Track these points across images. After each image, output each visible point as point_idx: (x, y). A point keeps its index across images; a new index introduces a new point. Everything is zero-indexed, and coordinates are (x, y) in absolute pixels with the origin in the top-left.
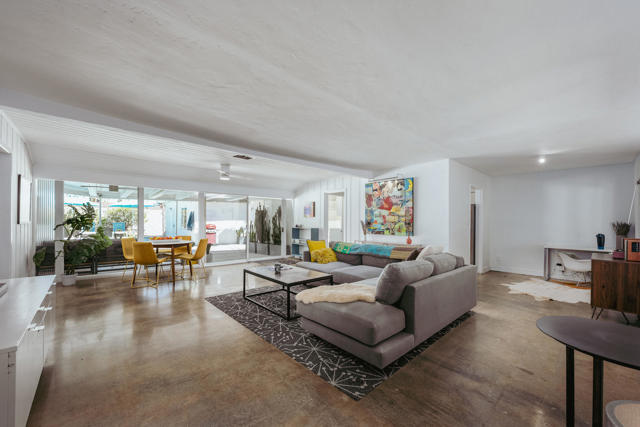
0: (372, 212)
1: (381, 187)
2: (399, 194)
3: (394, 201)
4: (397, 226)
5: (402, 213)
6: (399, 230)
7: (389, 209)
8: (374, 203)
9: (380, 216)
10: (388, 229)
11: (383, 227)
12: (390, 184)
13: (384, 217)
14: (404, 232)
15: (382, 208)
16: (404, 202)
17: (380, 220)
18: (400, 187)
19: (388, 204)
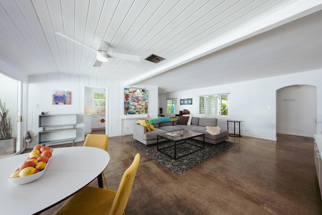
0: (129, 103)
1: (134, 91)
2: (142, 96)
3: (140, 99)
4: (141, 110)
5: (144, 104)
6: (142, 112)
7: (138, 102)
8: (130, 99)
9: (133, 105)
10: (137, 111)
11: (135, 111)
12: (138, 91)
13: (135, 106)
14: (144, 112)
15: (134, 101)
16: (144, 100)
17: (133, 107)
18: (143, 93)
19: (137, 99)
